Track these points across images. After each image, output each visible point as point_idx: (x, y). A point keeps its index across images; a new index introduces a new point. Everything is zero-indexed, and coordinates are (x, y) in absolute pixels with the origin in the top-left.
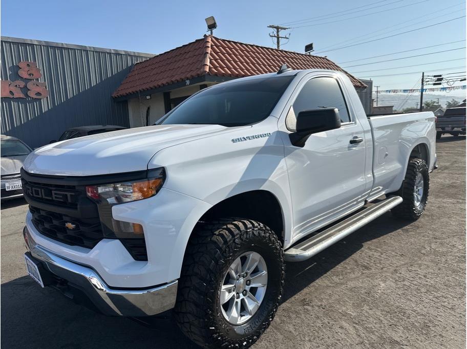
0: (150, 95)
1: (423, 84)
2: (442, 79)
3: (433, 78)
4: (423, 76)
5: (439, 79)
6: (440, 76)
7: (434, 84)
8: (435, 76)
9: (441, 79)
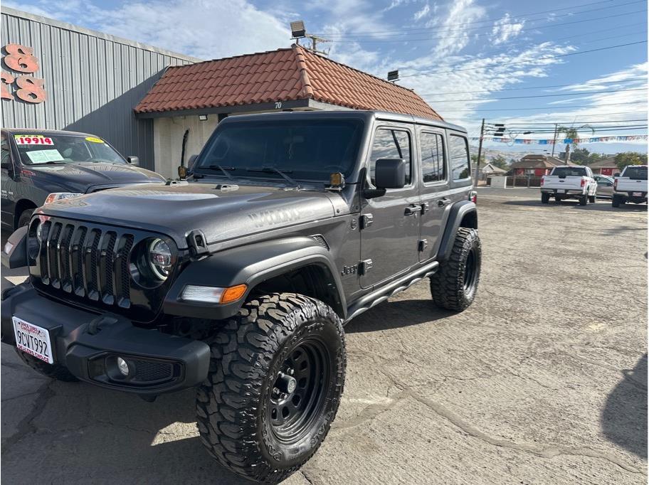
0: (206, 116)
1: (482, 133)
2: (504, 129)
3: (494, 126)
4: (483, 123)
5: (501, 129)
6: (502, 125)
7: (496, 135)
8: (497, 125)
9: (502, 130)
